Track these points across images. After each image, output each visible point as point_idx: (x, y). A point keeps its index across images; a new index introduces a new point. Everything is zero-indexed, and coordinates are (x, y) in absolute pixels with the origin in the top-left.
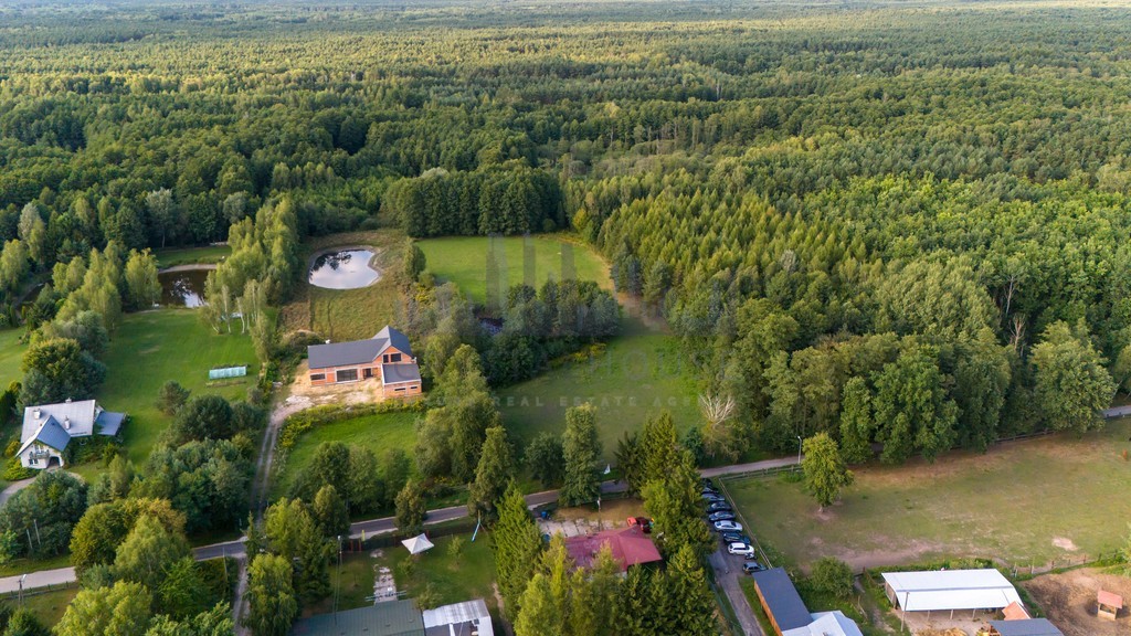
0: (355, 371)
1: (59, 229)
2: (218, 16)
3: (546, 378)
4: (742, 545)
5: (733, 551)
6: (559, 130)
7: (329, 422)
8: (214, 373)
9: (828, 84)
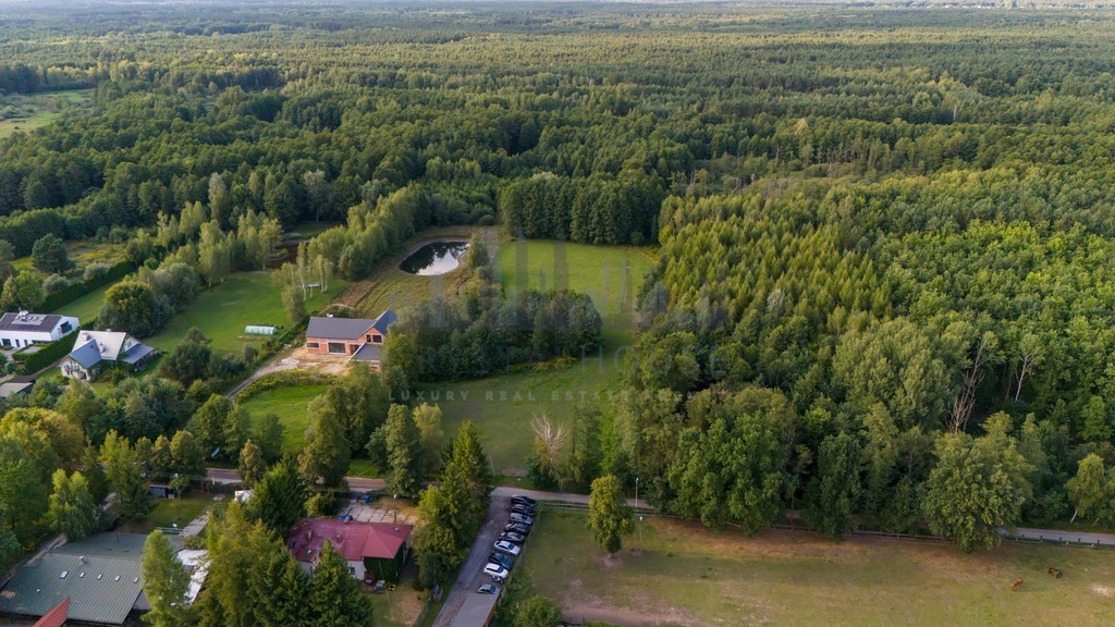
0: (343, 345)
1: (234, 197)
2: (548, 21)
3: (497, 380)
4: (496, 567)
5: (486, 571)
6: (737, 144)
7: (291, 385)
8: (249, 329)
9: (1089, 113)
